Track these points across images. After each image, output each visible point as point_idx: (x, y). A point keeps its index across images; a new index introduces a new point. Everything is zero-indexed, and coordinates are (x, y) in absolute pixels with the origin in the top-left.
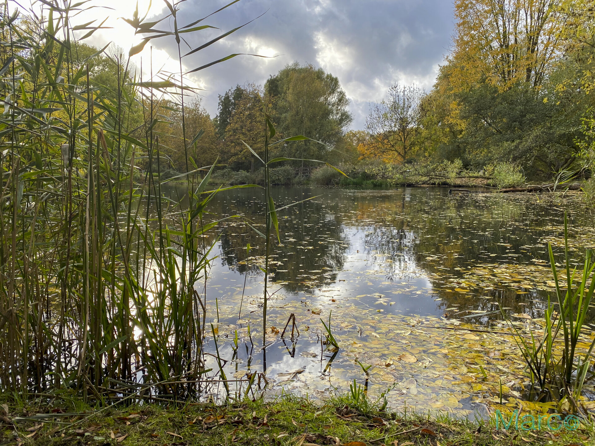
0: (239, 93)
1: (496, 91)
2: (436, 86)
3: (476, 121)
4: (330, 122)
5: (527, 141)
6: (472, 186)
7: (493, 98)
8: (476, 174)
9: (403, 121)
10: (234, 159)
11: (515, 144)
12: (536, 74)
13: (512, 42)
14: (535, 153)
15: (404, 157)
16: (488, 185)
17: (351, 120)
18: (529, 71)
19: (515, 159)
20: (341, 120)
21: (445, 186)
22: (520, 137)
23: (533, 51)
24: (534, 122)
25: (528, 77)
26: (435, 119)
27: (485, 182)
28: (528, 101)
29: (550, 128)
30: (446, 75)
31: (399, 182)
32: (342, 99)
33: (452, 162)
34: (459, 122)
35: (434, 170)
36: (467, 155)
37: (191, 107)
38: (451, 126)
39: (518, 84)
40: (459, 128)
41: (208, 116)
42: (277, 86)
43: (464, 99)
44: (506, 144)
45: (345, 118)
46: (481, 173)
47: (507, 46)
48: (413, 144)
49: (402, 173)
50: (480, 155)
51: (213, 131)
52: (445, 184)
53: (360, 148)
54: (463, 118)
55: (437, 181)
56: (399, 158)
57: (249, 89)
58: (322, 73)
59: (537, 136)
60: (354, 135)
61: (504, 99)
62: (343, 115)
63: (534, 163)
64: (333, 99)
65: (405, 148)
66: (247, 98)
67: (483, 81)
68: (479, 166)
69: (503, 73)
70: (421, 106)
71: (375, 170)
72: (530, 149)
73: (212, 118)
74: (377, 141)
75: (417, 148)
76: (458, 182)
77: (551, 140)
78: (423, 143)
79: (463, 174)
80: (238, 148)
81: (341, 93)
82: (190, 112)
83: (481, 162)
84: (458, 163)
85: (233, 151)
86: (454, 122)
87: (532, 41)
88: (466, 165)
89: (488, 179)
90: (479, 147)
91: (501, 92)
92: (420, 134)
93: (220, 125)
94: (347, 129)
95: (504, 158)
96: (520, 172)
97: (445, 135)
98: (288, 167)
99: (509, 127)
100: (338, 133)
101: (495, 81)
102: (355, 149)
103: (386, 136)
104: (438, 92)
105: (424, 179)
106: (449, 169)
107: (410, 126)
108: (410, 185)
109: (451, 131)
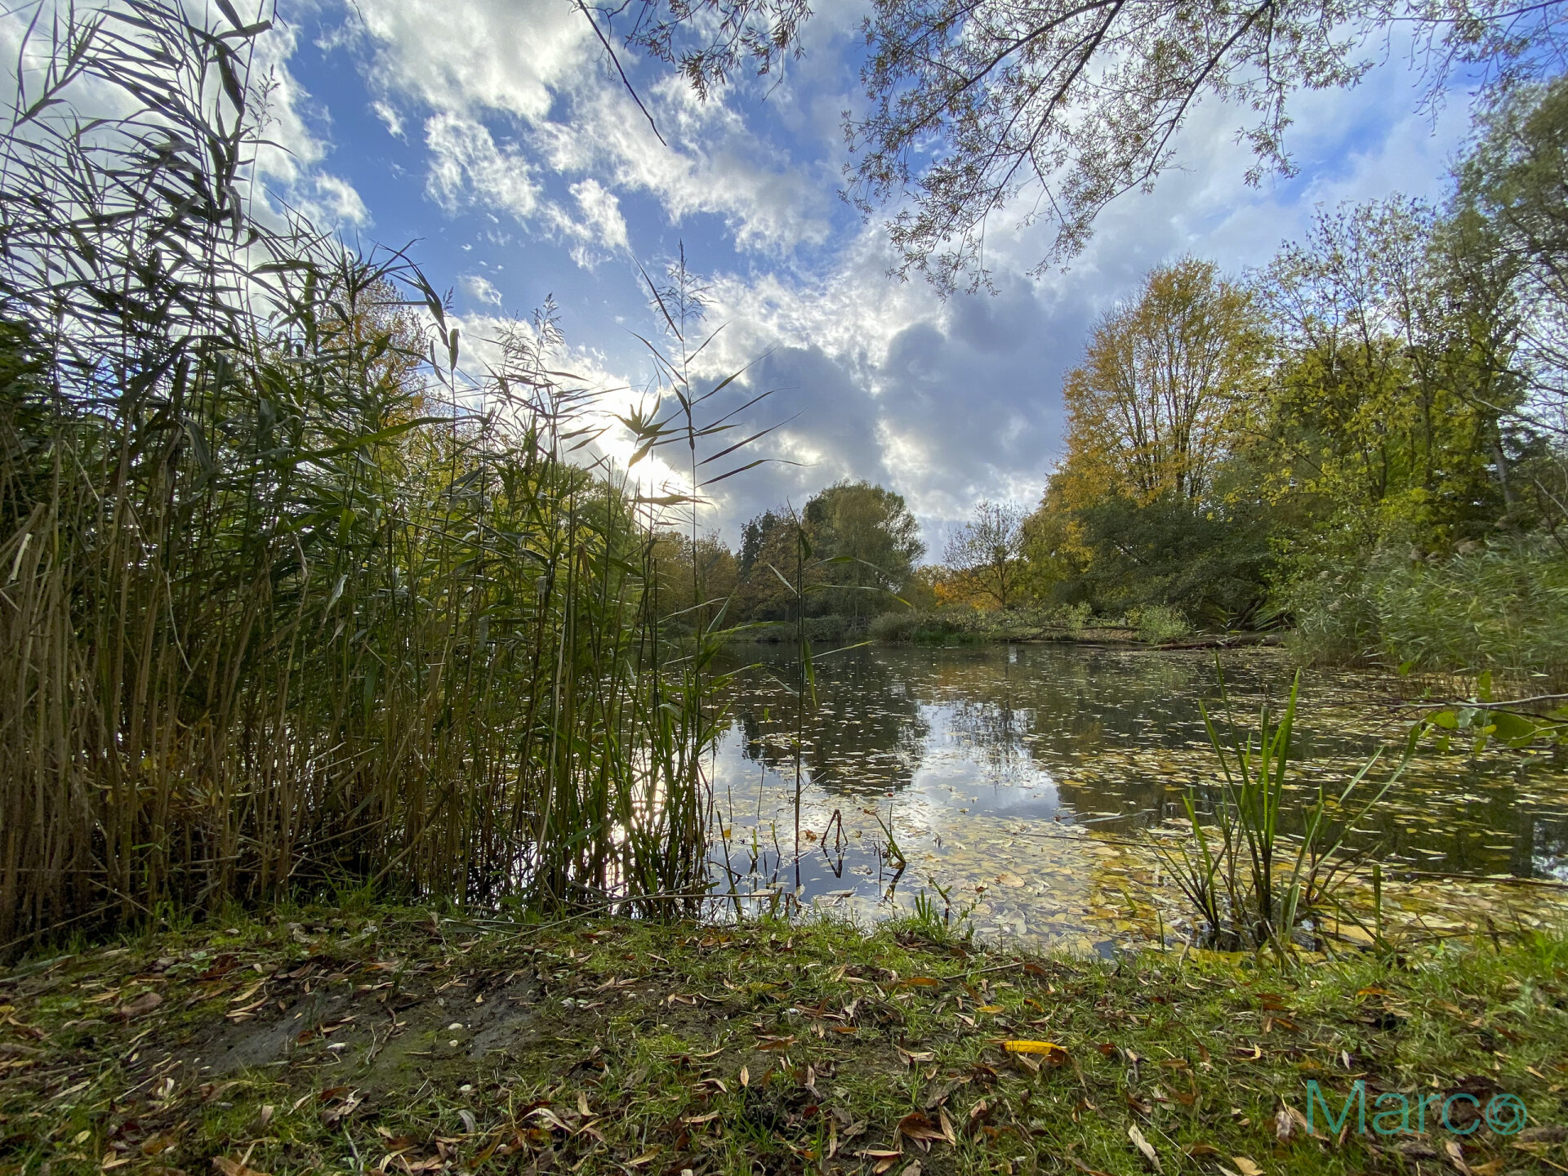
0: (769, 521)
1: (1134, 506)
2: (1044, 502)
3: (1107, 549)
4: (893, 554)
5: (1187, 574)
6: (1110, 642)
7: (1131, 516)
8: (1113, 624)
9: (1000, 552)
10: (761, 607)
11: (1169, 579)
12: (1192, 480)
13: (1151, 439)
14: (1203, 591)
15: (1003, 601)
16: (1135, 639)
17: (923, 552)
18: (1180, 476)
19: (1171, 601)
20: (909, 552)
21: (1067, 642)
22: (1177, 570)
23: (1183, 449)
24: (1198, 548)
25: (1180, 485)
26: (1045, 548)
27: (1129, 635)
28: (1185, 517)
29: (1223, 555)
30: (1057, 487)
31: (998, 635)
32: (909, 523)
33: (1076, 607)
34: (1082, 549)
35: (1049, 618)
36: (1097, 598)
37: (707, 540)
38: (1069, 556)
39: (1166, 495)
40: (1082, 559)
41: (728, 552)
42: (819, 510)
43: (1087, 517)
44: (1156, 580)
45: (916, 548)
46: (1122, 622)
47: (1145, 445)
48: (1014, 583)
49: (1000, 623)
50: (1118, 597)
51: (734, 570)
52: (1067, 638)
53: (939, 589)
54: (1086, 544)
55: (1054, 635)
56: (996, 603)
57: (783, 515)
58: (882, 491)
59: (1202, 568)
60: (929, 572)
61: (1148, 515)
62: (911, 545)
63: (1202, 606)
64: (898, 523)
65: (1003, 588)
66: (779, 525)
67: (1113, 492)
68: (1117, 612)
69: (1143, 480)
70: (1024, 529)
71: (960, 618)
72: (1193, 587)
73: (733, 553)
74: (963, 580)
75: (1021, 588)
76: (1087, 635)
77: (1224, 573)
78: (1030, 580)
79: (1093, 623)
80: (768, 592)
81: (908, 516)
82: (705, 546)
83: (1121, 606)
84: (1084, 607)
85: (760, 596)
86: (1074, 550)
87: (1180, 436)
88: (1097, 611)
89: (1134, 630)
90: (1116, 584)
91: (1141, 506)
92: (1025, 568)
93: (744, 563)
94: (917, 564)
95: (1155, 599)
96: (1182, 619)
97: (1062, 568)
98: (836, 617)
99: (1159, 555)
100: (905, 569)
101: (1131, 492)
102: (931, 591)
103: (975, 572)
104: (1047, 510)
105: (1035, 631)
106: (1072, 617)
107: (1009, 557)
108: (1015, 641)
109: (1070, 564)
